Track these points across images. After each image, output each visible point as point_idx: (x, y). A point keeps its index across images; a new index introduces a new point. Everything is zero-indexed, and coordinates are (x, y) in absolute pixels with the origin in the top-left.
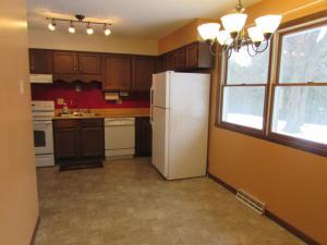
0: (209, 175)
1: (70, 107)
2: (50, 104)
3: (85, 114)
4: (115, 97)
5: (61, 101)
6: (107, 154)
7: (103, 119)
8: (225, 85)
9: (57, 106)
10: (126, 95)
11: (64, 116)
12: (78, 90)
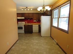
0: (51, 36)
1: (27, 23)
2: (24, 22)
3: (30, 24)
4: (35, 21)
5: (26, 22)
6: (33, 31)
7: (32, 25)
8: (53, 18)
9: (25, 23)
10: (38, 20)
12: (29, 20)
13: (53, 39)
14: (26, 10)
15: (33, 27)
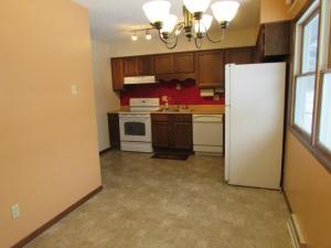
0: (282, 190)
1: (170, 103)
2: (156, 101)
3: (182, 110)
4: (211, 93)
5: (165, 98)
6: (195, 149)
7: (191, 115)
8: (301, 74)
9: (162, 103)
11: (164, 112)
12: (178, 88)
13: (291, 212)
14: (149, 37)
15: (195, 126)
